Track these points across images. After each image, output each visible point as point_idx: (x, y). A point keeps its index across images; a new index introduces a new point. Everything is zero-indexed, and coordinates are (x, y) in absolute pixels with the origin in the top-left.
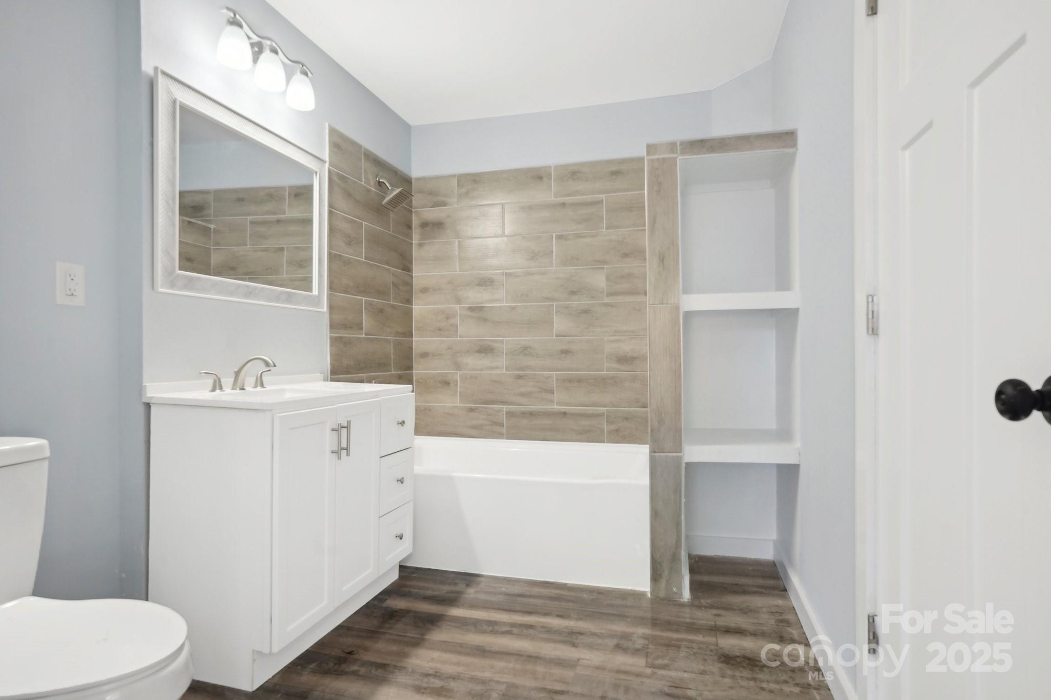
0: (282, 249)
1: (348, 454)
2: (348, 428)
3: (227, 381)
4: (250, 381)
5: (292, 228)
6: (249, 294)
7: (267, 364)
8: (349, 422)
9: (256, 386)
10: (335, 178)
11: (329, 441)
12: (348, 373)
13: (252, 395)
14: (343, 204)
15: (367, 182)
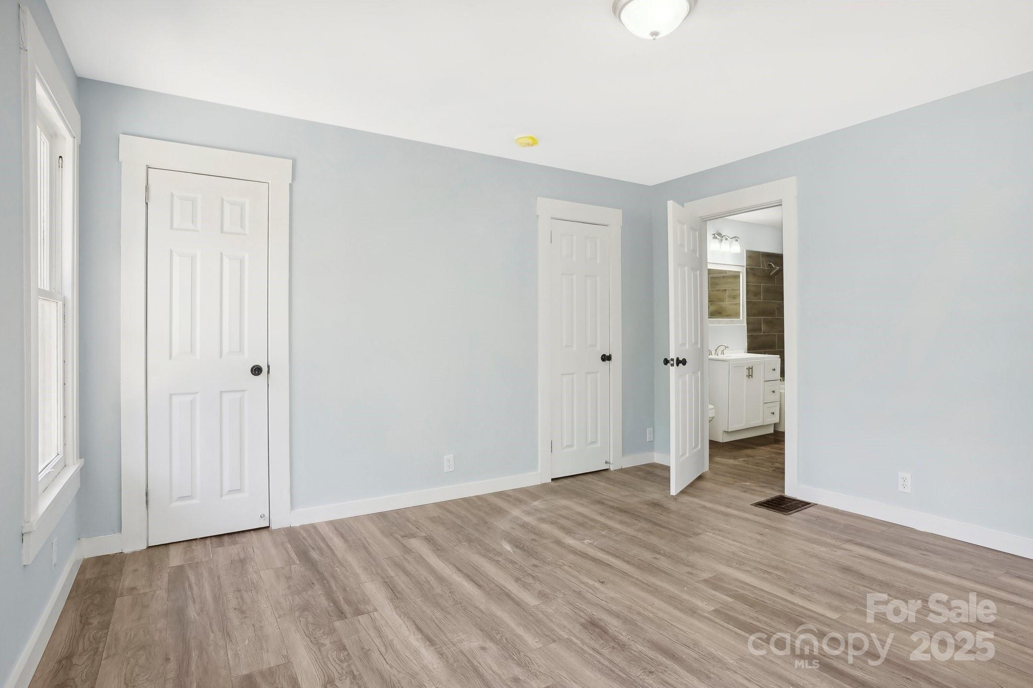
0: (726, 290)
1: (752, 377)
2: (752, 368)
3: (713, 352)
4: (720, 352)
5: (730, 280)
6: (719, 323)
7: (726, 347)
8: (752, 367)
9: (721, 354)
10: (749, 270)
11: (746, 372)
12: (755, 350)
13: (721, 357)
14: (752, 279)
15: (763, 266)
